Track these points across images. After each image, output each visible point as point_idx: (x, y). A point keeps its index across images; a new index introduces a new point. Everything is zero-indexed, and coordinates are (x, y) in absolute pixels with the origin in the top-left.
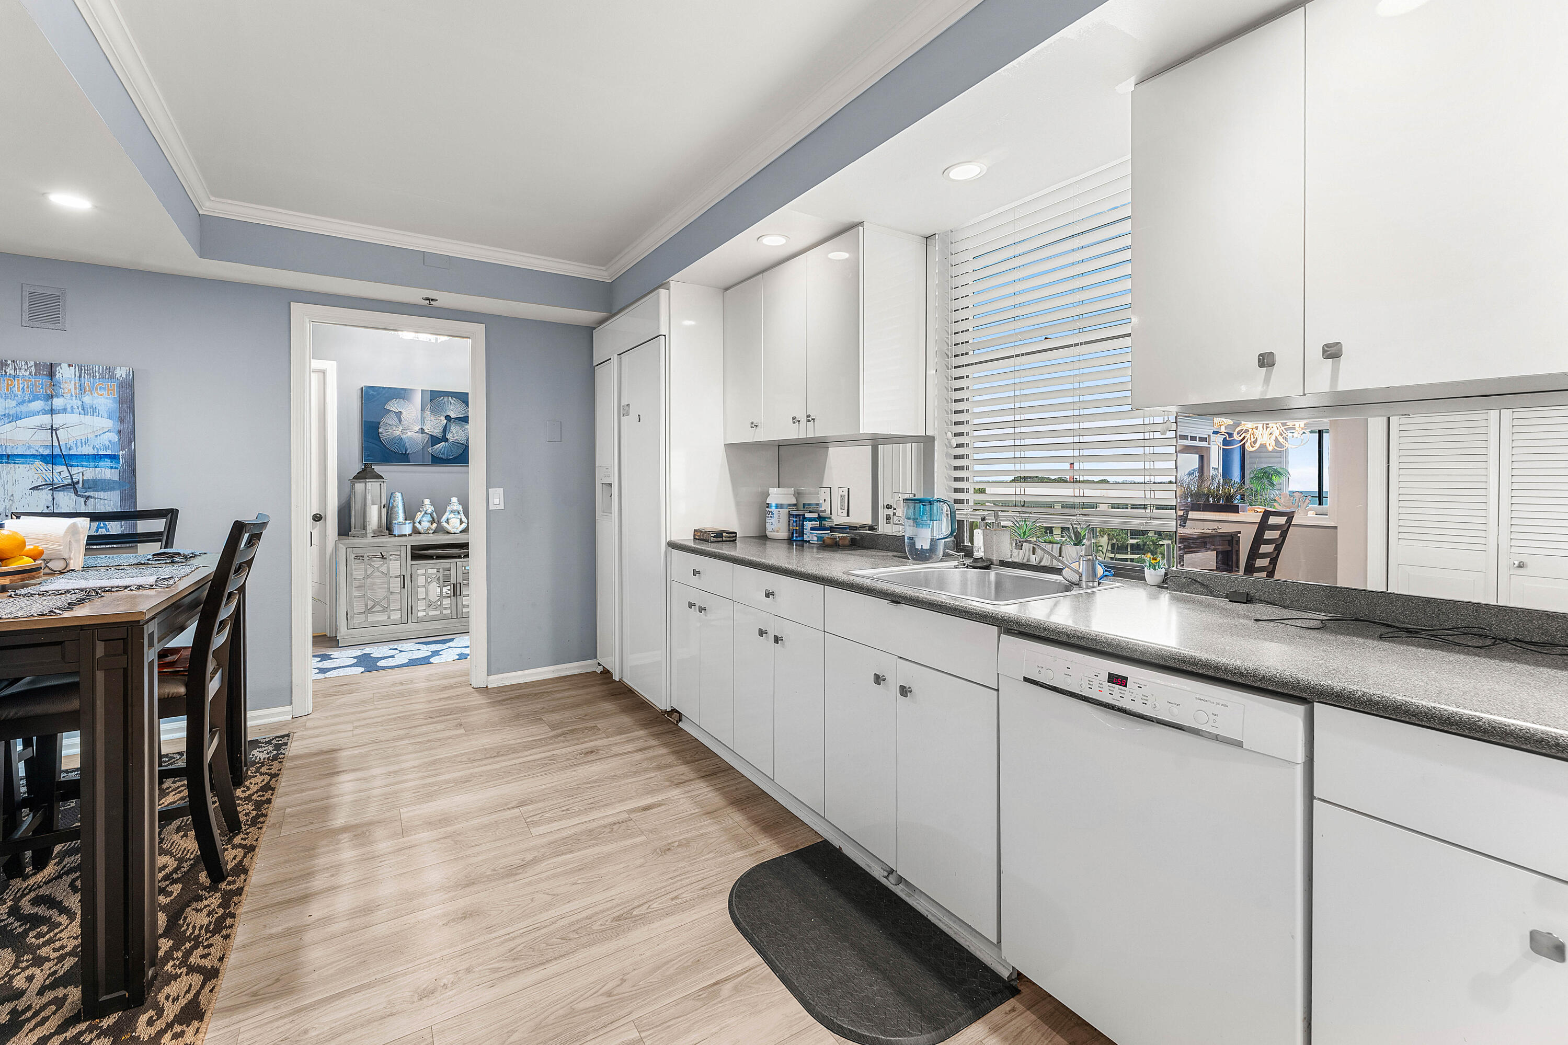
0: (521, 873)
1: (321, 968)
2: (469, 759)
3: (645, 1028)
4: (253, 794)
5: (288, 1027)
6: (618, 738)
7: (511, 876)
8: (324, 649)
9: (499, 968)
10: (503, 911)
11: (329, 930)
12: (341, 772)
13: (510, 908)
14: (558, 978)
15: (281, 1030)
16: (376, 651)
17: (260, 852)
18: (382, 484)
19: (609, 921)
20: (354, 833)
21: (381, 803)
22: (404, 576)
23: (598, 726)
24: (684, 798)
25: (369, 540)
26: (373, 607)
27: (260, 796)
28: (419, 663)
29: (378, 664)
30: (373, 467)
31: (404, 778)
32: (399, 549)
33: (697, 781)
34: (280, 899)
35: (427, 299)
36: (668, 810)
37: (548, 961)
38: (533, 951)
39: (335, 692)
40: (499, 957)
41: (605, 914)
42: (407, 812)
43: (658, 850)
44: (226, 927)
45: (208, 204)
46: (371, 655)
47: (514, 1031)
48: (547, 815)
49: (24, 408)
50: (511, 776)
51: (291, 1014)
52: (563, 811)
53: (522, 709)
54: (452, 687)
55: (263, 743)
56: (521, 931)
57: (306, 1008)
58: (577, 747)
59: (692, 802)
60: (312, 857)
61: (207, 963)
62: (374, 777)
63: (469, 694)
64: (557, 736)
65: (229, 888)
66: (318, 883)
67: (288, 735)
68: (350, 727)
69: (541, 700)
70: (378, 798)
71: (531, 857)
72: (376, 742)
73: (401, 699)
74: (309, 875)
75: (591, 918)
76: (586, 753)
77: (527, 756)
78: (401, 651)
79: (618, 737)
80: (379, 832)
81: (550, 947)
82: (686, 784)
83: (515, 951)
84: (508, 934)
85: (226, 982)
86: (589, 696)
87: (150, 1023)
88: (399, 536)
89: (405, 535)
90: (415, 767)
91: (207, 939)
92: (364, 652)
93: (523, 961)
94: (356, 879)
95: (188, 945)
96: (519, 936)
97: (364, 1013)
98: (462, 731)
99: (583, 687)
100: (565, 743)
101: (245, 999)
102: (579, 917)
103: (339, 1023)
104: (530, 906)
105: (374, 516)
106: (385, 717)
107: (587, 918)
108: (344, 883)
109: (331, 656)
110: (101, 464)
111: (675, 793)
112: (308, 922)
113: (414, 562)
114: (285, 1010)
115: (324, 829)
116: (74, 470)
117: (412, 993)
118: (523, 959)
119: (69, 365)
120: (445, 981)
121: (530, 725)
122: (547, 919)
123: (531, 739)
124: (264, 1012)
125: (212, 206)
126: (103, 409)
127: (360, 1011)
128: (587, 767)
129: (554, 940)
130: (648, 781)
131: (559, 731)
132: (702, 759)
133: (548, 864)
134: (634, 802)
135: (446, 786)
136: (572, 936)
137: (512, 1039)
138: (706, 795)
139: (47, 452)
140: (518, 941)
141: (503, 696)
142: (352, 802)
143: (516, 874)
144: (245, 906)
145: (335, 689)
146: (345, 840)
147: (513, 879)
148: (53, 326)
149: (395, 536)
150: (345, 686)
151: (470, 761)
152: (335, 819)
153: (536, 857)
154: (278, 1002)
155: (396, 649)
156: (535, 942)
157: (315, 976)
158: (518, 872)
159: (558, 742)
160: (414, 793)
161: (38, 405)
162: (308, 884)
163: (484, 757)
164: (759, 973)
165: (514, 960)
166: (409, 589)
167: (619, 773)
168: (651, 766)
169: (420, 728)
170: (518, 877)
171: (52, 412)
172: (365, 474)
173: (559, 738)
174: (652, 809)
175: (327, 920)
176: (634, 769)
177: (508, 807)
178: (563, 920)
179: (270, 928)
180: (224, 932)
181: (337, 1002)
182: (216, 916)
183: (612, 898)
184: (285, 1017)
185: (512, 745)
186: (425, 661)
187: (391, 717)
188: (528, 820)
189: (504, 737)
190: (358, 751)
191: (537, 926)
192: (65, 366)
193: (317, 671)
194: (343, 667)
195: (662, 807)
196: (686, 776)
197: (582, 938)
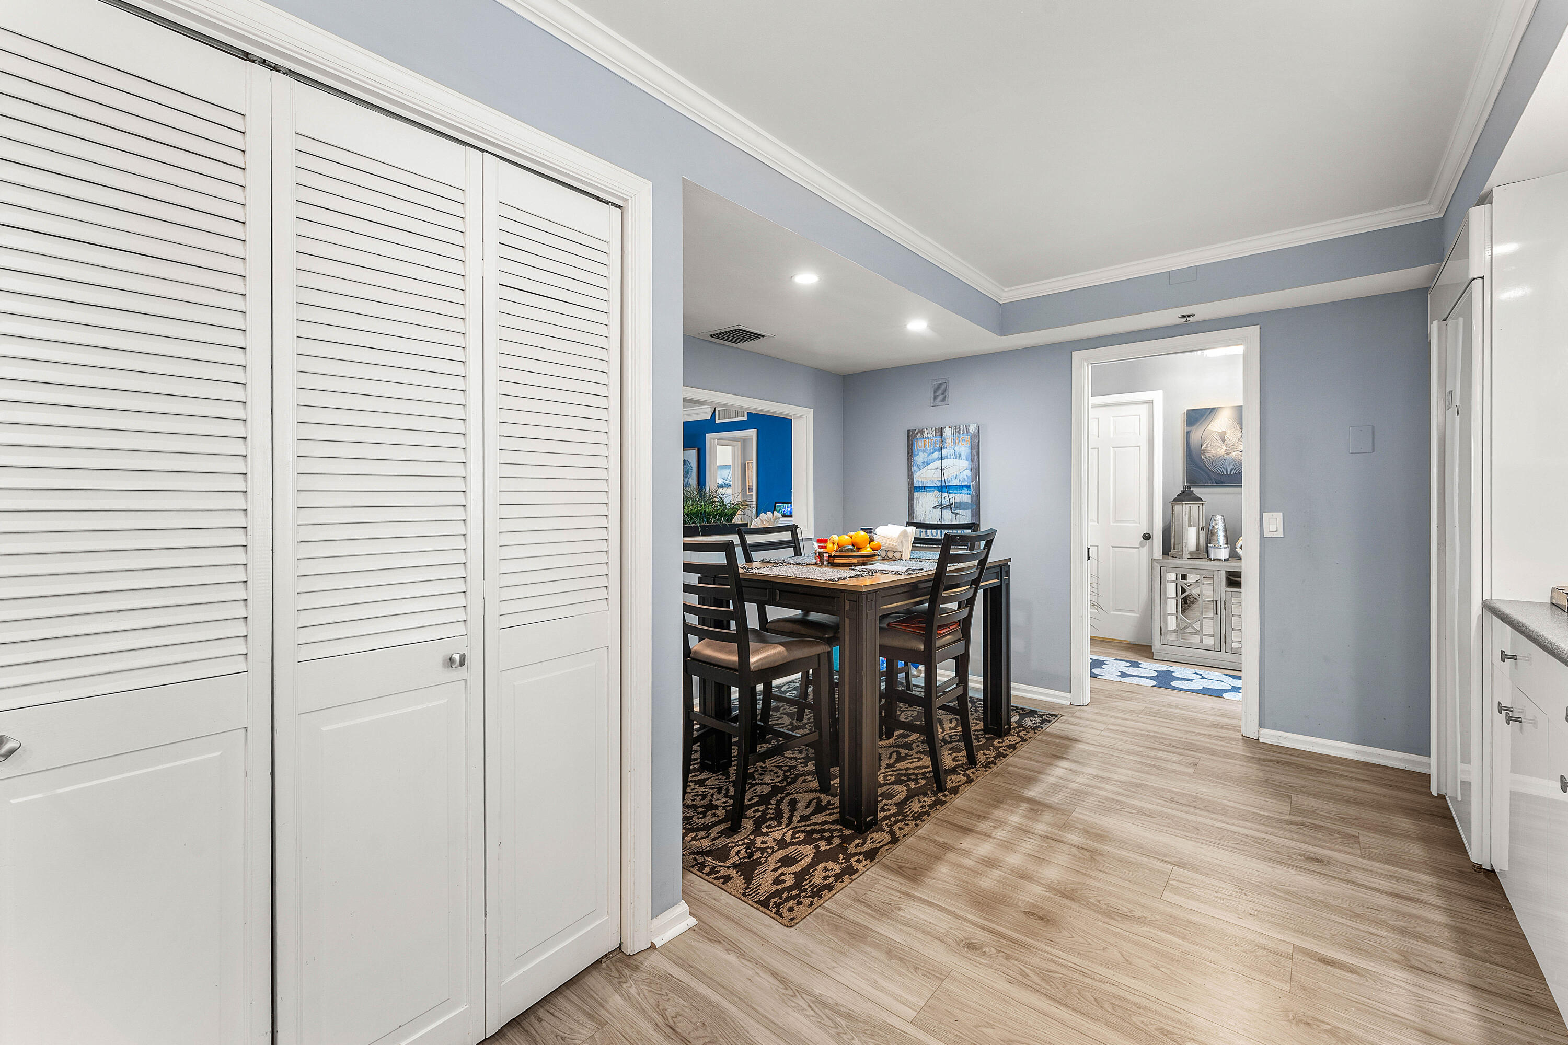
0: (1117, 921)
1: (938, 880)
2: (1172, 798)
4: (1001, 747)
5: (896, 899)
6: (1376, 866)
7: (1107, 916)
8: (1140, 658)
9: (1028, 975)
10: (1073, 937)
11: (960, 859)
12: (1065, 758)
13: (1082, 940)
14: (1060, 1025)
15: (893, 897)
16: (1179, 671)
17: (973, 787)
18: (1201, 506)
19: (1154, 1026)
20: (1032, 807)
21: (1069, 795)
22: (1216, 601)
23: (1361, 838)
24: (1405, 989)
25: (1185, 561)
26: (1185, 628)
27: (1004, 750)
28: (1209, 694)
29: (1172, 683)
30: (1192, 489)
31: (1103, 785)
32: (1212, 573)
33: (1462, 988)
34: (957, 822)
35: (1184, 316)
36: (1360, 984)
37: (1066, 1005)
38: (1064, 987)
39: (1117, 695)
40: (1036, 968)
41: (1157, 1017)
42: (1080, 813)
43: (1290, 1013)
44: (921, 819)
45: (1004, 294)
46: (1173, 674)
47: (991, 1026)
48: (1194, 890)
49: (930, 457)
50: (1197, 834)
51: (903, 893)
52: (1216, 897)
53: (1278, 777)
54: (1222, 727)
55: (1038, 715)
56: (1070, 964)
57: (911, 896)
58: (1303, 846)
59: (1415, 1002)
60: (995, 807)
61: (898, 833)
62: (1082, 774)
63: (1236, 740)
64: (1289, 822)
65: (942, 798)
66: (984, 826)
67: (1056, 716)
68: (1102, 727)
69: (1311, 778)
70: (1070, 791)
71: (1140, 915)
72: (1111, 747)
73: (1164, 720)
74: (983, 817)
75: (1139, 1008)
76: (1309, 859)
77: (1233, 825)
78: (1203, 678)
79: (1378, 865)
80: (1048, 817)
81: (1079, 996)
82: (1432, 977)
83: (1051, 974)
84: (1059, 958)
85: (898, 851)
86: (1386, 800)
87: (857, 846)
88: (1214, 560)
89: (1220, 560)
90: (1119, 781)
91: (909, 820)
92: (1170, 669)
93: (1048, 987)
94: (1004, 839)
95: (900, 817)
96: (1065, 966)
97: (931, 925)
98: (1191, 771)
99: (1390, 786)
100: (1293, 835)
101: (895, 867)
102: (1130, 997)
103: (916, 919)
104: (1098, 952)
105: (1191, 538)
106: (1137, 731)
107: (1136, 1004)
108: (995, 836)
109: (1140, 666)
110: (963, 491)
111: (1397, 975)
112: (956, 847)
113: (1228, 589)
114: (904, 889)
115: (1019, 793)
116: (951, 496)
117: (963, 939)
118: (1050, 985)
119: (949, 427)
120: (987, 950)
121: (1270, 796)
122: (1100, 973)
123: (1256, 811)
124: (895, 881)
125: (1007, 295)
126: (964, 455)
127: (930, 923)
128: (1294, 872)
129: (1089, 995)
130: (1366, 935)
131: (1299, 819)
132: (1503, 966)
133: (1149, 932)
134: (1317, 944)
135: (1129, 810)
136: (1106, 1006)
137: (984, 1030)
138: (1452, 1012)
139: (939, 485)
140: (1060, 969)
141: (1270, 755)
142: (1051, 784)
143: (1112, 918)
144: (940, 813)
145: (1119, 693)
146: (1023, 808)
147: (1107, 920)
148: (943, 403)
149: (1210, 559)
150: (1129, 693)
151: (1172, 800)
152: (1030, 790)
153: (1145, 918)
154: (905, 881)
155: (1200, 675)
156: (1072, 982)
157: (931, 881)
158: (1117, 917)
159: (1285, 830)
160: (1099, 802)
161: (936, 455)
162: (977, 823)
163: (1187, 803)
165: (1043, 979)
166: (1223, 617)
167: (1331, 901)
168: (1391, 923)
169: (1157, 751)
170: (1112, 922)
171: (942, 458)
172: (1186, 496)
173: (1291, 826)
174: (1340, 968)
175: (966, 853)
176: (1359, 910)
177: (1164, 859)
178: (1113, 986)
179: (939, 836)
180: (917, 822)
181: (926, 907)
182: (923, 810)
183: (1180, 1011)
184: (900, 892)
185: (1228, 806)
186: (1217, 694)
187: (1140, 732)
188: (1172, 882)
189: (1227, 795)
190: (1091, 749)
191: (1087, 971)
192: (947, 427)
193: (1119, 674)
194: (1141, 677)
195: (1354, 976)
196: (1444, 969)
197: (1113, 1016)
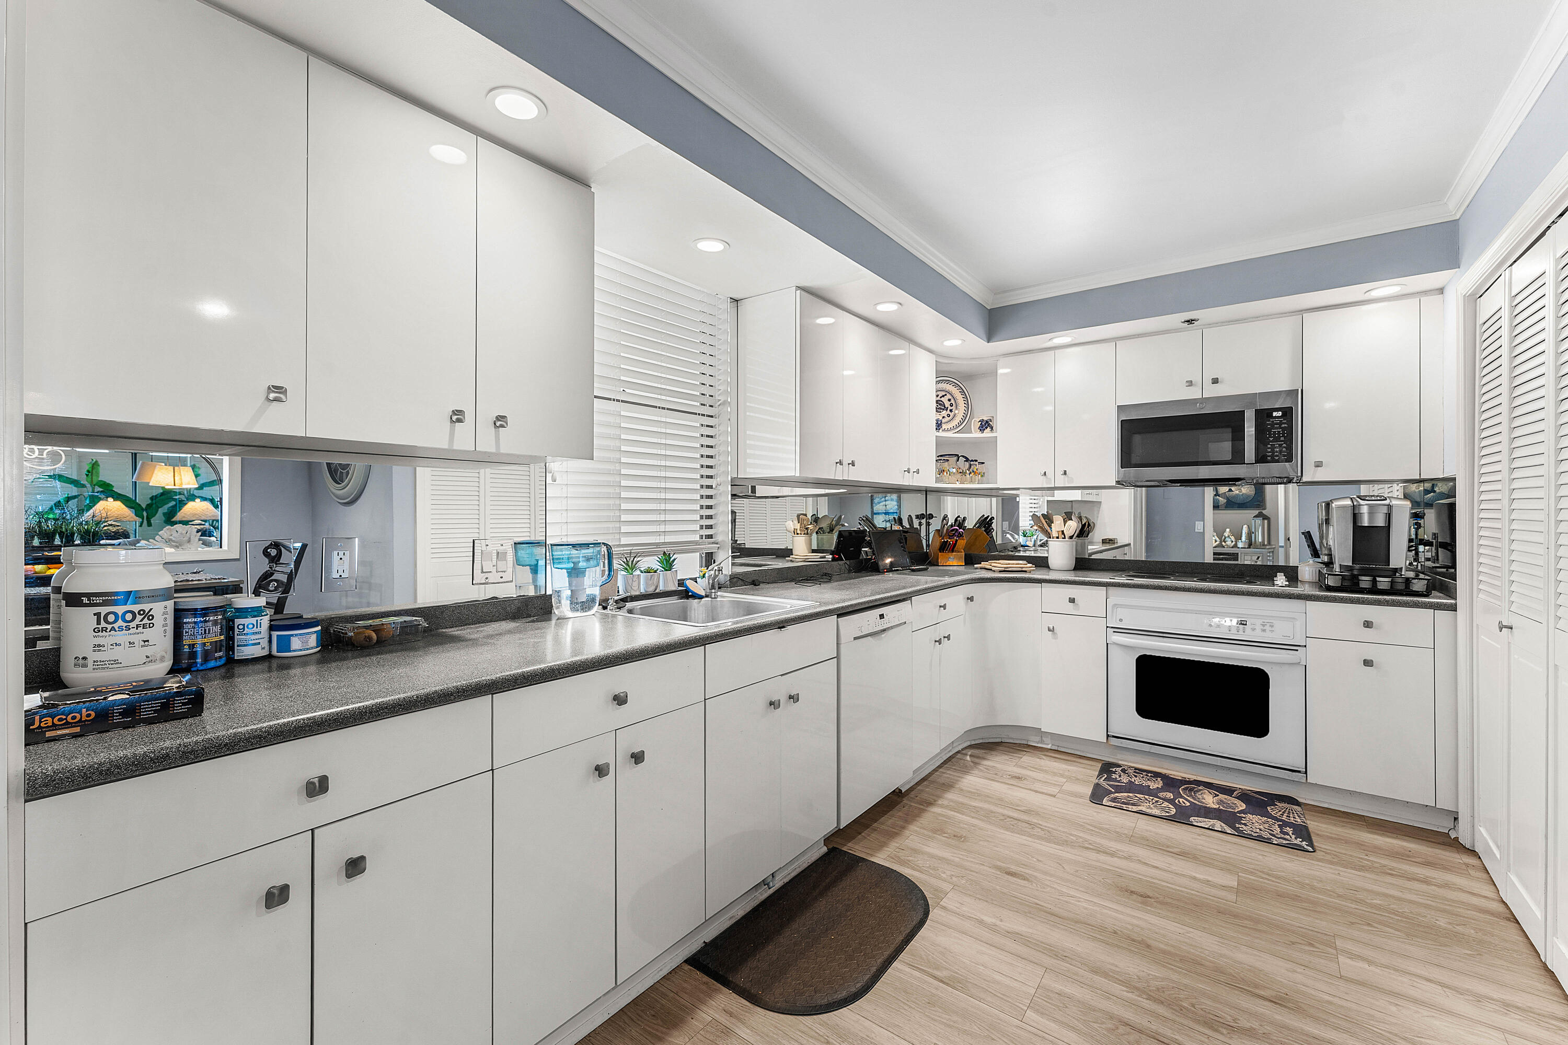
3: (1019, 1009)
164: (911, 960)
